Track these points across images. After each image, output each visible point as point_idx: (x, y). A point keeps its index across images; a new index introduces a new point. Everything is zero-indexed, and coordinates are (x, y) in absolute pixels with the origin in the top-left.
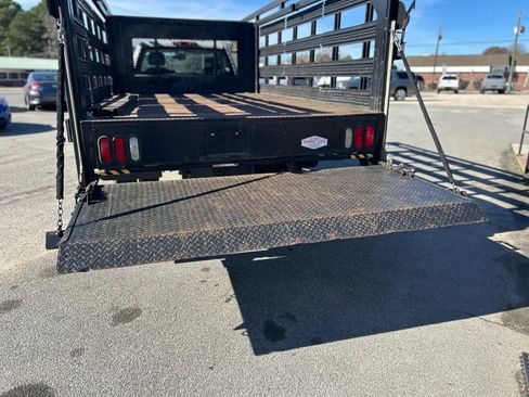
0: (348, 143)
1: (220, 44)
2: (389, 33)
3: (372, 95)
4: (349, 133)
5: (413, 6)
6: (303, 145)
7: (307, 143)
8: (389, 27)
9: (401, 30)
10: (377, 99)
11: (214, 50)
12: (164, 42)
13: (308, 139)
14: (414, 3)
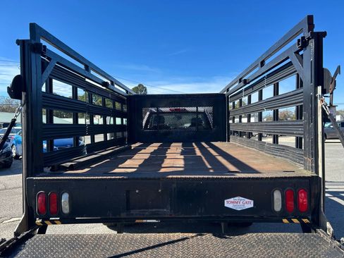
0: (278, 206)
1: (201, 109)
2: (316, 98)
3: (305, 155)
4: (277, 195)
5: (338, 71)
6: (226, 205)
7: (230, 203)
8: (316, 92)
9: (328, 95)
10: (309, 160)
11: (197, 113)
13: (232, 200)
14: (339, 68)
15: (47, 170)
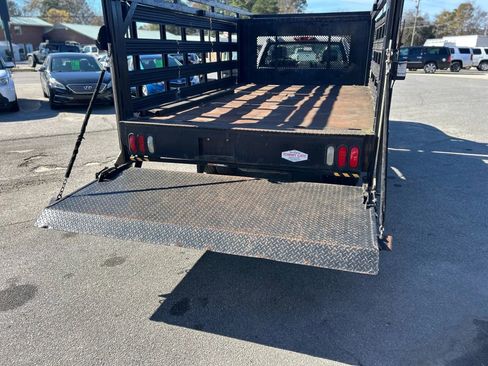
0: (330, 161)
1: (335, 39)
4: (331, 151)
6: (284, 157)
7: (286, 155)
11: (329, 43)
12: (286, 38)
13: (288, 152)
15: (137, 115)
